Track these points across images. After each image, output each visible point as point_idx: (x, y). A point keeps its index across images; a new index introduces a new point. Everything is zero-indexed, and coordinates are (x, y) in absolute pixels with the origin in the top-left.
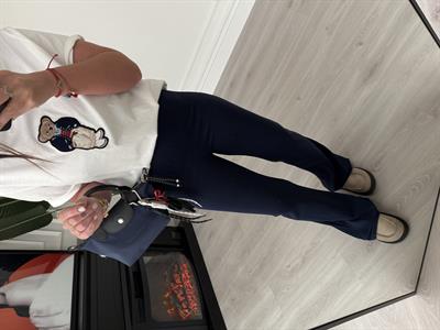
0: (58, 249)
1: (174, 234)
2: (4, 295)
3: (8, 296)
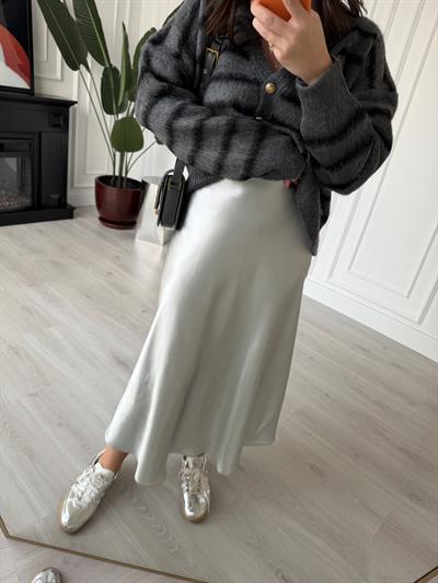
1: (55, 196)
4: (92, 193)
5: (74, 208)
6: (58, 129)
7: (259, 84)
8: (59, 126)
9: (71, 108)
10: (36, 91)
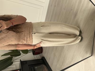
5: (42, 57)
6: (27, 62)
8: (26, 62)
9: (22, 61)
10: (19, 69)
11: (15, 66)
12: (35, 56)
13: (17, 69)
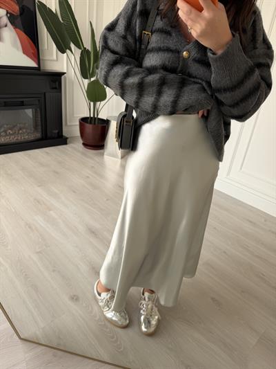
0: (41, 57)
1: (57, 131)
2: (6, 26)
3: (5, 28)
4: (78, 129)
5: (67, 138)
6: (55, 90)
7: (178, 52)
9: (63, 77)
10: (42, 68)
11: (55, 57)
12: (78, 123)
13: (41, 61)
